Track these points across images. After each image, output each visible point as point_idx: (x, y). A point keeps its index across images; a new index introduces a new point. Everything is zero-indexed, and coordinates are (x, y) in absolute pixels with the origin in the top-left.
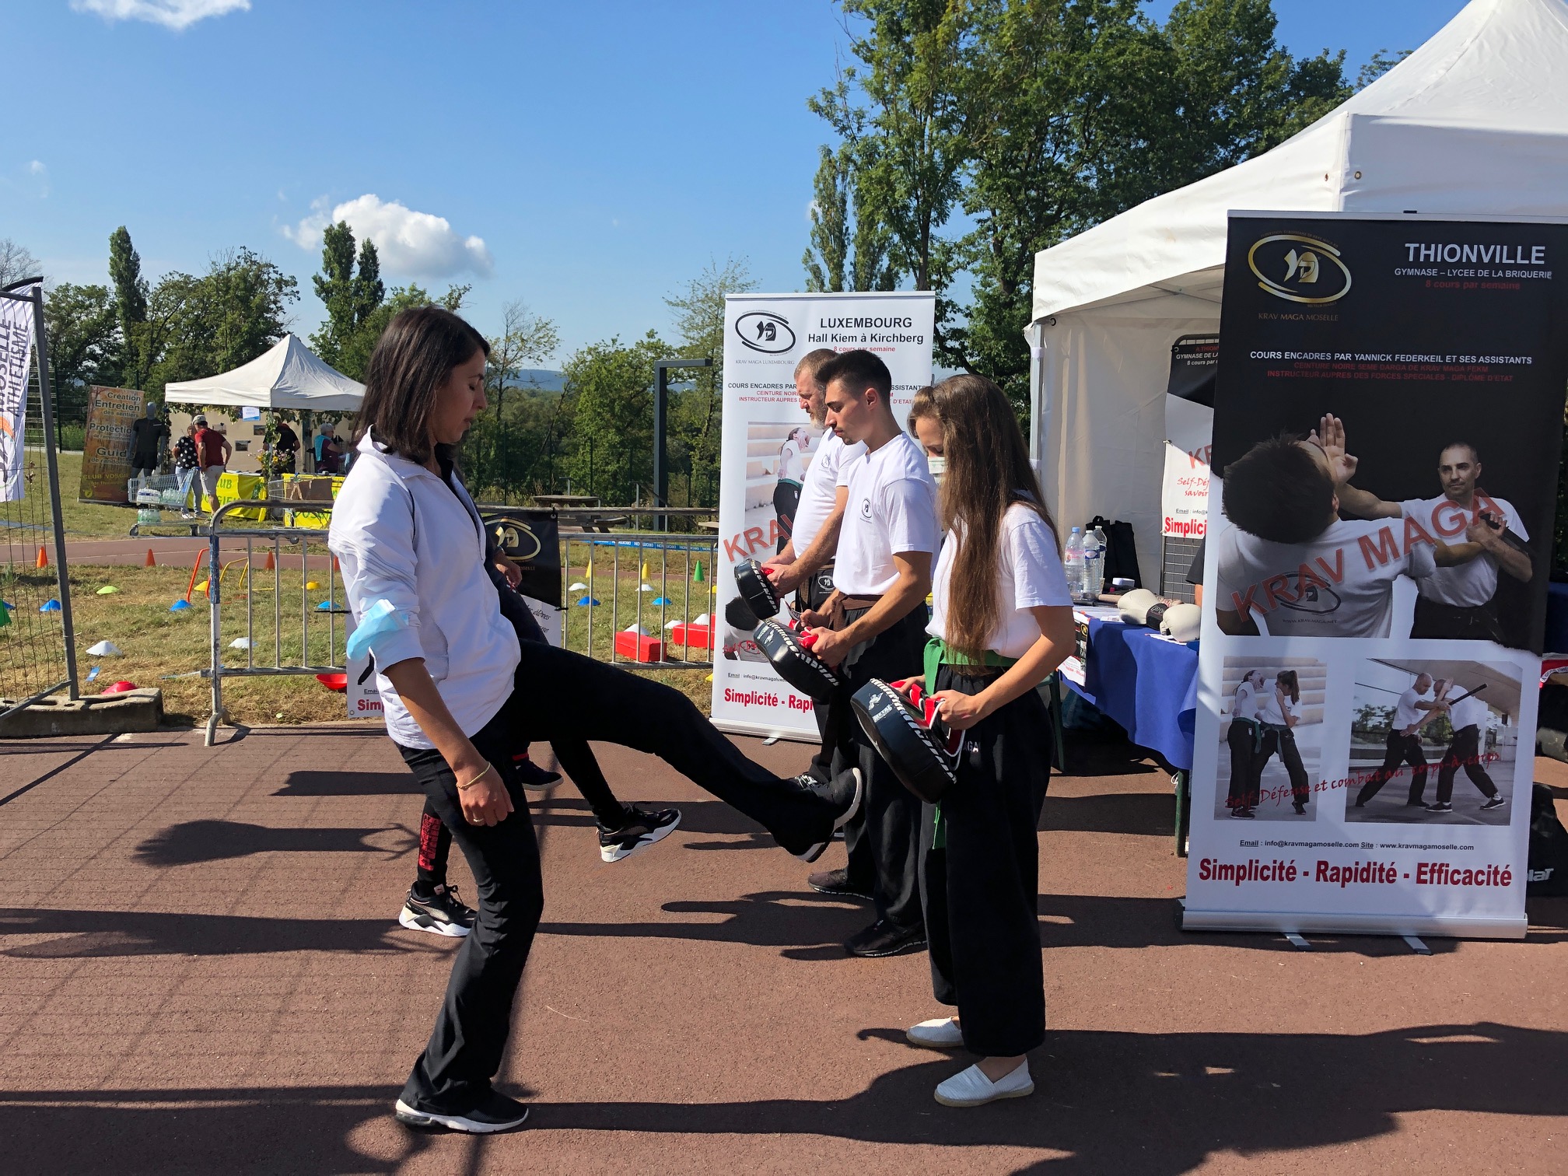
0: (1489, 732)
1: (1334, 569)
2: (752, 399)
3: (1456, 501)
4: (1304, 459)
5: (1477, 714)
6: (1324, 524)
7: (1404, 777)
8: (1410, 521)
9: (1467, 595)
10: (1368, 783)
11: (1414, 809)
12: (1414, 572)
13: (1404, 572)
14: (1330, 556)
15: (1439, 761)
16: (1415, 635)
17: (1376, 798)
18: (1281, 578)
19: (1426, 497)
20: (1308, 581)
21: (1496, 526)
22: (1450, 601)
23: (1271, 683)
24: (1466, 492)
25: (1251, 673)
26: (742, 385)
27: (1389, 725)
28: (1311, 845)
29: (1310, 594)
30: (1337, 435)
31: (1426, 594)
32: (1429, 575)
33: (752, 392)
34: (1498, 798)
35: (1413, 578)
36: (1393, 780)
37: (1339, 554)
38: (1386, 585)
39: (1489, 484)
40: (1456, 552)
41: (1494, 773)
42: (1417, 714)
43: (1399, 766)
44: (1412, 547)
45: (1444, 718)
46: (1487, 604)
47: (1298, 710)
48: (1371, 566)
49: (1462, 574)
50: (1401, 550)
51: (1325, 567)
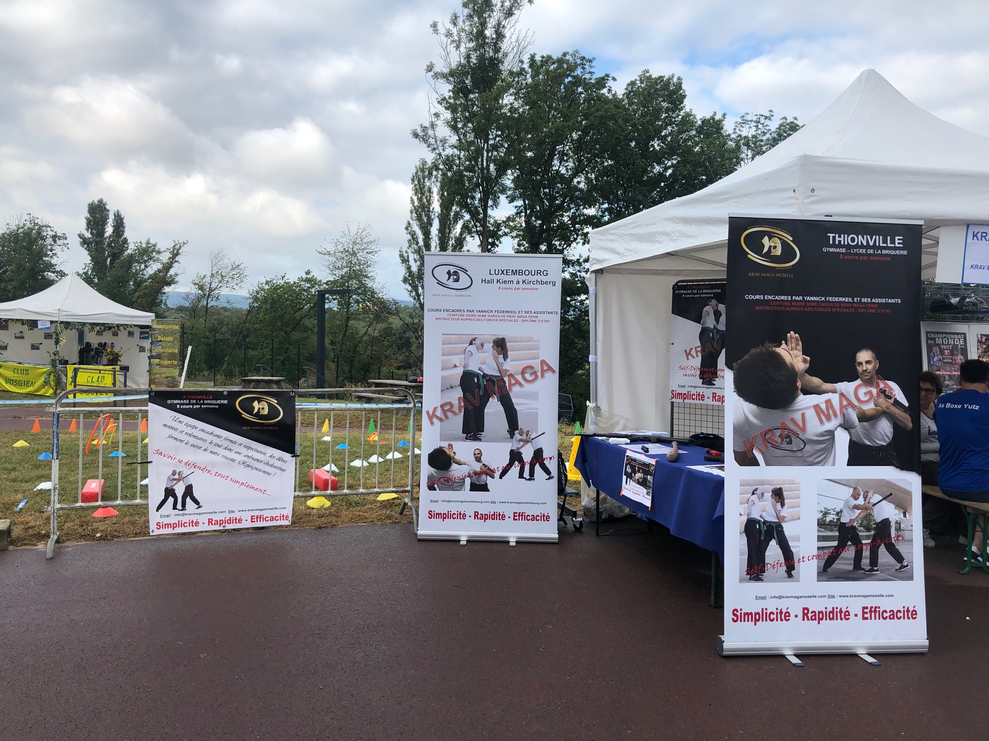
0: (897, 523)
1: (801, 425)
2: (444, 318)
3: (868, 382)
4: (778, 358)
5: (887, 511)
6: (793, 398)
7: (849, 553)
8: (842, 395)
9: (877, 438)
10: (829, 557)
11: (857, 572)
12: (846, 426)
13: (841, 426)
14: (798, 416)
15: (869, 541)
16: (850, 463)
17: (834, 566)
18: (770, 430)
19: (850, 381)
20: (786, 432)
21: (890, 398)
22: (868, 443)
23: (768, 495)
24: (872, 377)
25: (756, 490)
27: (838, 519)
28: (798, 598)
29: (788, 440)
30: (797, 344)
31: (854, 439)
32: (855, 427)
33: (444, 314)
34: (905, 563)
35: (846, 429)
36: (844, 554)
37: (803, 415)
38: (831, 433)
40: (868, 413)
41: (901, 548)
42: (854, 512)
43: (846, 545)
44: (844, 411)
45: (870, 514)
46: (888, 444)
47: (784, 512)
48: (822, 422)
49: (873, 427)
50: (838, 413)
51: (798, 425)
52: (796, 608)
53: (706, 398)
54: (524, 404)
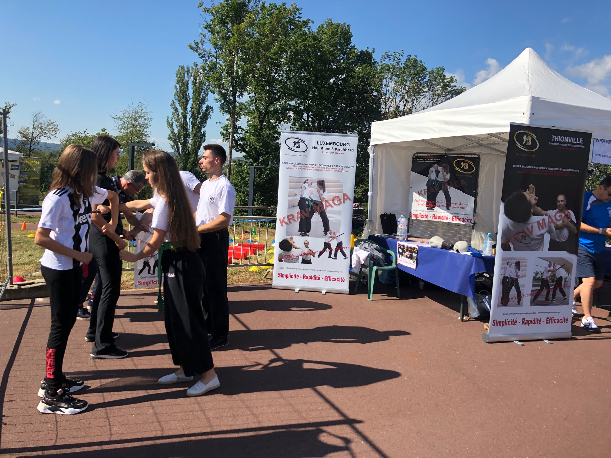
1: (531, 230)
2: (291, 168)
3: (561, 211)
4: (525, 197)
5: (562, 273)
6: (529, 217)
7: (544, 293)
8: (549, 216)
9: (562, 238)
10: (536, 295)
11: (547, 302)
12: (550, 231)
13: (547, 231)
14: (530, 227)
15: (553, 287)
16: (549, 250)
17: (538, 299)
18: (517, 233)
19: (553, 210)
20: (524, 234)
21: (569, 218)
22: (558, 240)
23: (514, 265)
24: (563, 208)
25: (508, 262)
26: (287, 163)
27: (542, 277)
28: (521, 314)
29: (525, 238)
30: (533, 191)
31: (552, 238)
32: (553, 232)
33: (291, 166)
34: (566, 297)
35: (549, 233)
36: (542, 293)
37: (532, 226)
38: (543, 235)
39: (568, 206)
40: (559, 225)
41: (565, 290)
42: (548, 273)
43: (543, 289)
44: (550, 224)
46: (566, 241)
47: (520, 273)
48: (539, 229)
49: (561, 232)
50: (547, 225)
51: (529, 230)
52: (519, 319)
53: (429, 217)
54: (333, 217)
